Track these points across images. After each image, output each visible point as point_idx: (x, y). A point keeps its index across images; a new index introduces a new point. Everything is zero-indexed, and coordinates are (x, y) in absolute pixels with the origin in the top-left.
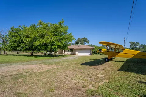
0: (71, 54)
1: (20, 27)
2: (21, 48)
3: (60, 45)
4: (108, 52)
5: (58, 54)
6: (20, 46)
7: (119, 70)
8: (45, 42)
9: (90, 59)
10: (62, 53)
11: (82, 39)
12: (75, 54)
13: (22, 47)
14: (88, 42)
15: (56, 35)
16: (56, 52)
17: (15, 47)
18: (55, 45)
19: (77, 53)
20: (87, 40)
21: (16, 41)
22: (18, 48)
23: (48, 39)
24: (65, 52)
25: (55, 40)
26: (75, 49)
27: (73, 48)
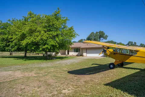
0: (77, 56)
1: (9, 21)
2: (10, 48)
3: (54, 44)
4: (114, 54)
5: (59, 55)
6: (9, 45)
7: (107, 85)
8: (34, 40)
9: (93, 64)
10: (65, 54)
11: (97, 33)
12: (83, 56)
13: (12, 46)
14: (106, 38)
15: (50, 31)
16: (57, 53)
17: (4, 47)
18: (48, 45)
19: (84, 54)
20: (104, 34)
21: (3, 39)
22: (7, 48)
23: (37, 37)
24: (69, 53)
25: (47, 38)
26: (83, 49)
27: (80, 47)
